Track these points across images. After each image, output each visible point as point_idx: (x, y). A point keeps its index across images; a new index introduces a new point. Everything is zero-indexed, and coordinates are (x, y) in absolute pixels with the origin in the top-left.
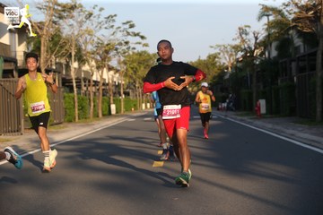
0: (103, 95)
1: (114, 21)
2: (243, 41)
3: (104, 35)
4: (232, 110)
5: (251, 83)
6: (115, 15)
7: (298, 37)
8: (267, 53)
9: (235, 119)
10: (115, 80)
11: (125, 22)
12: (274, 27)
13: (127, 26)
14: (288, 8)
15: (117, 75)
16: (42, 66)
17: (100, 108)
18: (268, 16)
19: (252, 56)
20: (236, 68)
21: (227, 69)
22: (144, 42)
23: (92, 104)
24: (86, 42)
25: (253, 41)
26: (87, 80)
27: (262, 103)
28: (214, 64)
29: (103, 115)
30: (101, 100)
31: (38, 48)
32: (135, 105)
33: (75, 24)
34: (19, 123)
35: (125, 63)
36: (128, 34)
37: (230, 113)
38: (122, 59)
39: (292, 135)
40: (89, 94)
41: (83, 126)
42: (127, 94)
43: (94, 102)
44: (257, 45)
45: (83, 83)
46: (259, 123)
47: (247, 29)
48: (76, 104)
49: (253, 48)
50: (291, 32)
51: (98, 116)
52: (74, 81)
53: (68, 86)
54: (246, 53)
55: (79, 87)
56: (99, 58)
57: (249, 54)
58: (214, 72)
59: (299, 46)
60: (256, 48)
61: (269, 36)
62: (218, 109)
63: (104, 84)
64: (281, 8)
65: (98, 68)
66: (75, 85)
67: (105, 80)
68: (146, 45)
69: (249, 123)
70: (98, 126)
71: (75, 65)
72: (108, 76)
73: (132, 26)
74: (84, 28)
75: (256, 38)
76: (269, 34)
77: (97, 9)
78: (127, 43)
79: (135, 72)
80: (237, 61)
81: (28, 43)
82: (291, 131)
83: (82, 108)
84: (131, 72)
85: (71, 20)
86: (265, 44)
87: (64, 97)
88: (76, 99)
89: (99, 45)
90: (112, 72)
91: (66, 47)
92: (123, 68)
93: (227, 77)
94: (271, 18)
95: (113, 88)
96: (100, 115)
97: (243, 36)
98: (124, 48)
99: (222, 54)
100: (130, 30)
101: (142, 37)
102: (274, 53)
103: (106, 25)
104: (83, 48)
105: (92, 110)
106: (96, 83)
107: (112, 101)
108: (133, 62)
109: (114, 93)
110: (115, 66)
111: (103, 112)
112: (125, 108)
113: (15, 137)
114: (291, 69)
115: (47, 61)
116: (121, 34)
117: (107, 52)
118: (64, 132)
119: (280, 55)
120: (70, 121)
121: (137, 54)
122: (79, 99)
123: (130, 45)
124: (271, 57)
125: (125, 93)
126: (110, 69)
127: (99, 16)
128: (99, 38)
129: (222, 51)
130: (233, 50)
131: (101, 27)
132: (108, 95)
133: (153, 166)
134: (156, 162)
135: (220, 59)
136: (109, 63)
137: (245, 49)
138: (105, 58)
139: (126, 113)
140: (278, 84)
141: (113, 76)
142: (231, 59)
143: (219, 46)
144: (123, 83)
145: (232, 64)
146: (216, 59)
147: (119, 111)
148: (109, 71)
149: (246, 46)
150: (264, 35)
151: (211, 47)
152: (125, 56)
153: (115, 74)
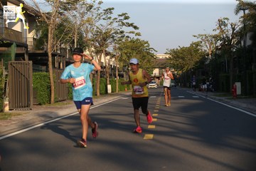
0: (101, 77)
1: (111, 13)
2: (222, 31)
3: (102, 24)
4: (212, 91)
5: (229, 67)
6: (113, 9)
8: (242, 43)
9: (215, 99)
10: (111, 63)
11: (121, 14)
12: (249, 20)
13: (123, 18)
15: (113, 59)
16: (49, 50)
17: (98, 87)
18: (244, 10)
19: (229, 44)
20: (216, 54)
21: (208, 55)
22: (136, 31)
24: (87, 31)
25: (231, 32)
27: (238, 85)
28: (196, 51)
29: (100, 94)
30: (99, 81)
31: (46, 35)
32: (128, 86)
33: (78, 15)
34: (29, 100)
35: (120, 49)
36: (123, 24)
37: (209, 94)
38: (117, 46)
42: (121, 76)
43: (93, 82)
44: (234, 35)
46: (234, 102)
47: (226, 21)
49: (231, 37)
51: (96, 95)
54: (225, 42)
56: (97, 44)
57: (227, 43)
58: (197, 59)
60: (233, 38)
61: (244, 27)
63: (102, 67)
67: (103, 63)
68: (138, 34)
69: (226, 103)
70: (97, 103)
72: (104, 59)
73: (126, 18)
74: (85, 18)
75: (234, 29)
77: (97, 2)
78: (122, 32)
80: (217, 48)
81: (37, 31)
84: (124, 57)
85: (74, 11)
86: (241, 34)
89: (99, 33)
90: (108, 57)
91: (70, 35)
92: (118, 53)
93: (208, 62)
94: (247, 12)
95: (110, 70)
96: (98, 94)
97: (222, 27)
98: (120, 36)
99: (203, 43)
100: (125, 21)
101: (135, 28)
102: (249, 42)
103: (104, 17)
104: (85, 35)
107: (108, 82)
108: (127, 48)
109: (111, 75)
110: (111, 52)
111: (100, 91)
112: (119, 88)
113: (25, 112)
115: (53, 46)
117: (105, 40)
118: (67, 108)
123: (125, 33)
124: (246, 45)
125: (119, 75)
126: (107, 54)
127: (98, 8)
128: (98, 28)
129: (203, 40)
130: (213, 39)
131: (99, 18)
132: (105, 76)
133: (145, 138)
134: (146, 135)
135: (202, 46)
136: (107, 49)
137: (223, 38)
138: (103, 45)
139: (121, 92)
140: (251, 69)
141: (109, 61)
142: (212, 47)
143: (201, 35)
144: (118, 66)
145: (212, 52)
146: (199, 47)
147: (114, 91)
148: (106, 56)
149: (225, 36)
150: (240, 27)
151: (194, 36)
152: (119, 44)
153: (111, 58)
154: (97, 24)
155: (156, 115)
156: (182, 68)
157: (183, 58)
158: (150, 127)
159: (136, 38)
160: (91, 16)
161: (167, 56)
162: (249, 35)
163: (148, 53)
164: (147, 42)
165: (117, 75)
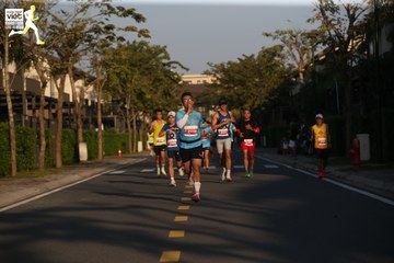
0: (64, 126)
2: (328, 23)
3: (64, 11)
4: (306, 154)
8: (371, 47)
10: (86, 96)
15: (91, 88)
17: (59, 149)
19: (344, 51)
20: (314, 72)
21: (297, 76)
23: (44, 143)
25: (346, 24)
26: (35, 96)
27: (363, 140)
28: (271, 67)
29: (64, 163)
30: (59, 134)
32: (124, 144)
35: (105, 64)
36: (112, 10)
38: (100, 58)
40: (38, 123)
41: (26, 184)
42: (109, 123)
43: (47, 138)
44: (354, 32)
45: (26, 104)
48: (13, 143)
49: (346, 36)
51: (54, 166)
52: (9, 98)
54: (333, 47)
55: (18, 110)
56: (56, 54)
57: (338, 50)
58: (273, 82)
60: (351, 37)
61: (376, 14)
62: (281, 152)
63: (65, 105)
66: (10, 106)
67: (68, 95)
68: (143, 33)
69: (338, 178)
70: (55, 184)
72: (72, 87)
75: (352, 18)
78: (109, 28)
80: (316, 60)
83: (24, 150)
84: (116, 81)
88: (12, 131)
89: (57, 31)
90: (80, 83)
92: (101, 75)
93: (296, 90)
96: (59, 164)
97: (328, 13)
98: (103, 36)
99: (286, 48)
101: (138, 18)
102: (386, 47)
105: (42, 154)
106: (51, 102)
107: (81, 138)
108: (120, 62)
109: (85, 122)
110: (86, 71)
111: (63, 156)
112: (105, 149)
116: (98, 11)
117: (72, 44)
121: (126, 49)
122: (17, 132)
123: (115, 31)
125: (104, 122)
126: (77, 75)
128: (55, 19)
129: (287, 43)
130: (308, 40)
132: (74, 125)
133: (161, 260)
134: (165, 253)
135: (283, 58)
136: (76, 65)
137: (330, 39)
138: (68, 56)
139: (107, 159)
141: (82, 90)
142: (305, 57)
143: (282, 33)
144: (102, 101)
145: (306, 67)
146: (276, 58)
147: (93, 155)
148: (75, 80)
149: (333, 33)
150: (367, 12)
151: (267, 35)
152: (104, 53)
153: (86, 85)
154: (54, 10)
155: (187, 208)
156: (240, 104)
157: (242, 83)
158: (173, 234)
159: (139, 40)
161: (209, 80)
162: (383, 31)
163: (168, 74)
164: (163, 50)
165: (100, 120)
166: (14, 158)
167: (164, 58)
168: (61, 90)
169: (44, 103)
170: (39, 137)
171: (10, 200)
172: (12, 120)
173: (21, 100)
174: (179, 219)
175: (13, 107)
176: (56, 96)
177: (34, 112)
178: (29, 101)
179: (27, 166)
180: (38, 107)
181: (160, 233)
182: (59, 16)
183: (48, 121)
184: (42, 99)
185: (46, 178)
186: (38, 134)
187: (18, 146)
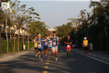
0: (20, 41)
1: (25, 7)
2: (83, 17)
3: (20, 13)
6: (26, 5)
7: (107, 15)
8: (93, 23)
9: (79, 52)
10: (25, 34)
11: (30, 8)
12: (96, 11)
13: (31, 10)
14: (103, 2)
18: (94, 6)
19: (86, 23)
20: (79, 29)
21: (75, 29)
22: (38, 17)
23: (15, 45)
24: (12, 17)
25: (87, 17)
26: (13, 34)
27: (91, 45)
28: (69, 27)
29: (20, 50)
30: (19, 43)
35: (30, 26)
36: (31, 13)
37: (76, 49)
38: (28, 24)
39: (105, 60)
40: (14, 40)
41: (11, 55)
42: (30, 40)
43: (16, 44)
44: (89, 19)
45: (11, 36)
46: (89, 54)
47: (85, 11)
48: (8, 45)
49: (87, 20)
50: (104, 13)
51: (17, 50)
52: (7, 34)
53: (4, 37)
54: (84, 22)
55: (9, 37)
56: (18, 24)
58: (70, 31)
59: (108, 19)
60: (88, 20)
61: (94, 15)
63: (20, 36)
64: (100, 2)
65: (18, 28)
66: (7, 36)
67: (21, 34)
68: (39, 18)
71: (7, 27)
72: (22, 32)
73: (33, 10)
75: (89, 16)
76: (94, 14)
77: (17, 2)
78: (31, 17)
79: (34, 31)
80: (80, 26)
82: (104, 58)
83: (10, 47)
84: (32, 30)
86: (92, 18)
87: (2, 42)
88: (7, 42)
89: (18, 18)
90: (24, 31)
91: (3, 19)
92: (29, 29)
93: (75, 33)
94: (95, 7)
95: (25, 38)
96: (18, 50)
97: (83, 14)
98: (29, 19)
99: (73, 23)
100: (32, 12)
101: (38, 15)
102: (97, 22)
103: (21, 9)
104: (11, 19)
105: (14, 48)
106: (17, 35)
107: (24, 44)
108: (33, 26)
109: (25, 40)
110: (25, 28)
111: (19, 48)
112: (29, 46)
114: (104, 29)
117: (22, 21)
118: (2, 57)
119: (99, 23)
120: (5, 53)
121: (35, 22)
122: (9, 42)
124: (95, 24)
125: (29, 40)
126: (23, 29)
127: (18, 5)
129: (73, 21)
130: (78, 21)
131: (19, 10)
132: (22, 41)
134: (43, 72)
135: (72, 25)
136: (23, 26)
137: (83, 20)
138: (21, 24)
139: (30, 49)
140: (98, 36)
141: (24, 32)
142: (77, 25)
143: (72, 19)
144: (29, 35)
145: (78, 27)
146: (71, 25)
147: (27, 48)
148: (22, 30)
149: (84, 19)
150: (92, 14)
151: (68, 19)
152: (30, 23)
153: (25, 31)
154: (17, 13)
155: (49, 61)
156: (62, 36)
157: (62, 31)
158: (46, 67)
160: (14, 9)
161: (55, 30)
162: (96, 19)
163: (45, 29)
165: (28, 40)
166: (8, 48)
167: (44, 25)
168: (19, 32)
169: (15, 35)
170: (14, 44)
171: (7, 59)
172: (7, 39)
173: (9, 35)
174: (47, 63)
175: (8, 36)
176: (18, 34)
177: (13, 38)
178: (12, 35)
179: (11, 50)
180: (14, 36)
181: (42, 67)
182: (19, 15)
183: (16, 40)
184: (15, 34)
185: (15, 53)
186: (14, 43)
187: (9, 46)
